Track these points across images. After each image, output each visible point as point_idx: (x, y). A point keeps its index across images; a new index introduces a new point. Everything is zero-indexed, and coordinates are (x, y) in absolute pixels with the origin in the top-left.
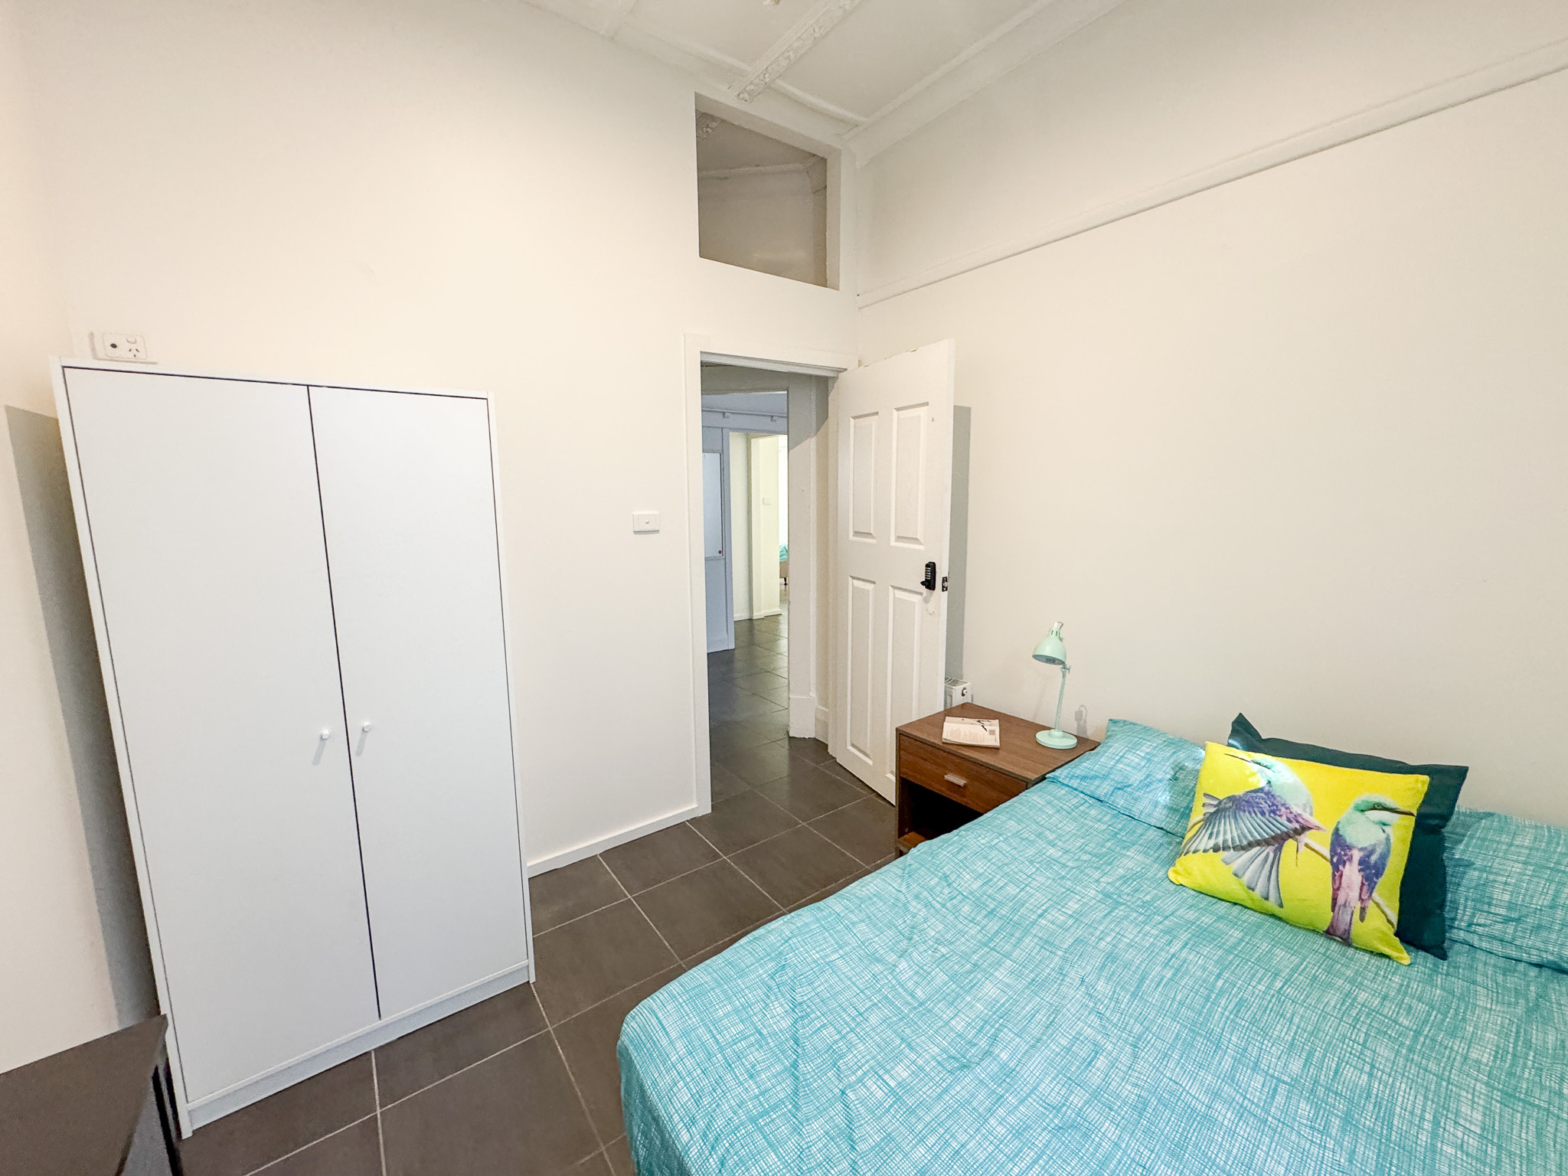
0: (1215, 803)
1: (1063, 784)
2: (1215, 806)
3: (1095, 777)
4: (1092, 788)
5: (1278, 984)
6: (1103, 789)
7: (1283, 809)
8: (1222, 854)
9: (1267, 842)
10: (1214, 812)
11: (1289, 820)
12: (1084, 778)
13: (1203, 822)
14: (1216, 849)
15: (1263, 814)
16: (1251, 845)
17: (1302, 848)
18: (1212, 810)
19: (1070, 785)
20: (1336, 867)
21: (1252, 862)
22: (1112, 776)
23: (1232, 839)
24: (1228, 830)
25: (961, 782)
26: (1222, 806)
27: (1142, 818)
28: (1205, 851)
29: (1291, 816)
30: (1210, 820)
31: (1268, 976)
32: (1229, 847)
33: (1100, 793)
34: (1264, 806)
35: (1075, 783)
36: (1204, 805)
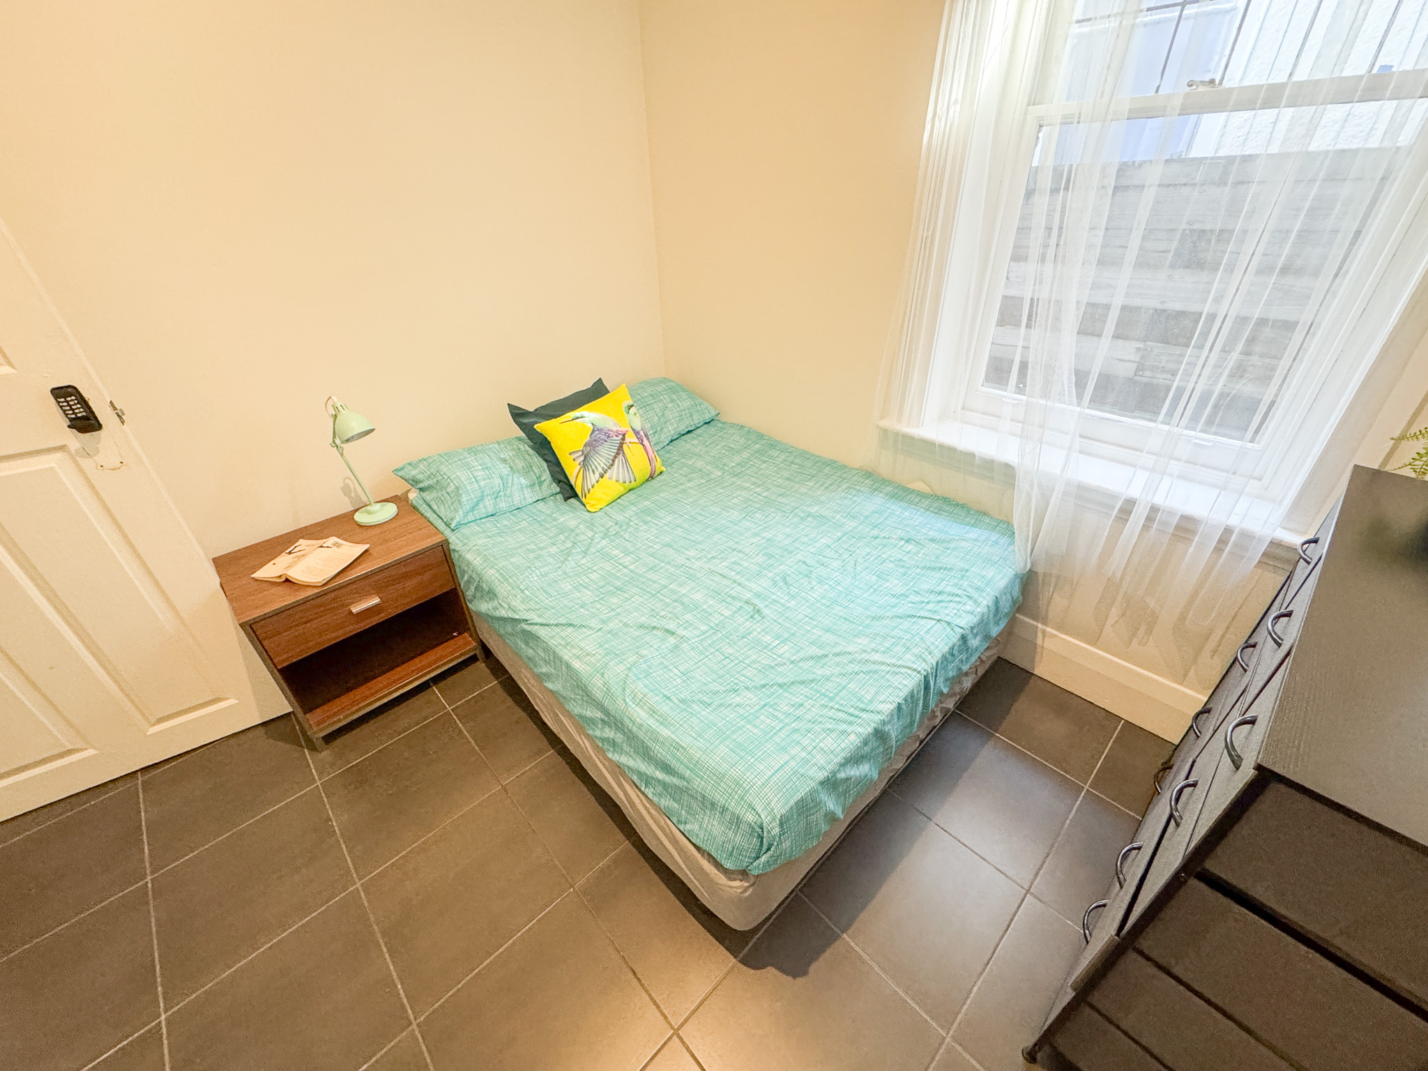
0: (580, 453)
1: (465, 524)
2: (582, 455)
3: (477, 504)
4: (484, 511)
6: (488, 505)
7: (611, 433)
8: (606, 476)
9: (618, 454)
10: (585, 458)
11: (617, 436)
12: (472, 509)
13: (582, 469)
14: (602, 476)
15: (606, 441)
16: (613, 461)
17: (629, 445)
18: (582, 458)
19: (470, 520)
21: (618, 470)
22: (485, 494)
23: (605, 464)
24: (599, 462)
25: (375, 600)
26: (585, 452)
27: (524, 504)
28: (597, 482)
29: (616, 434)
30: (585, 464)
32: (607, 470)
33: (491, 510)
34: (602, 437)
35: (471, 517)
36: (574, 460)
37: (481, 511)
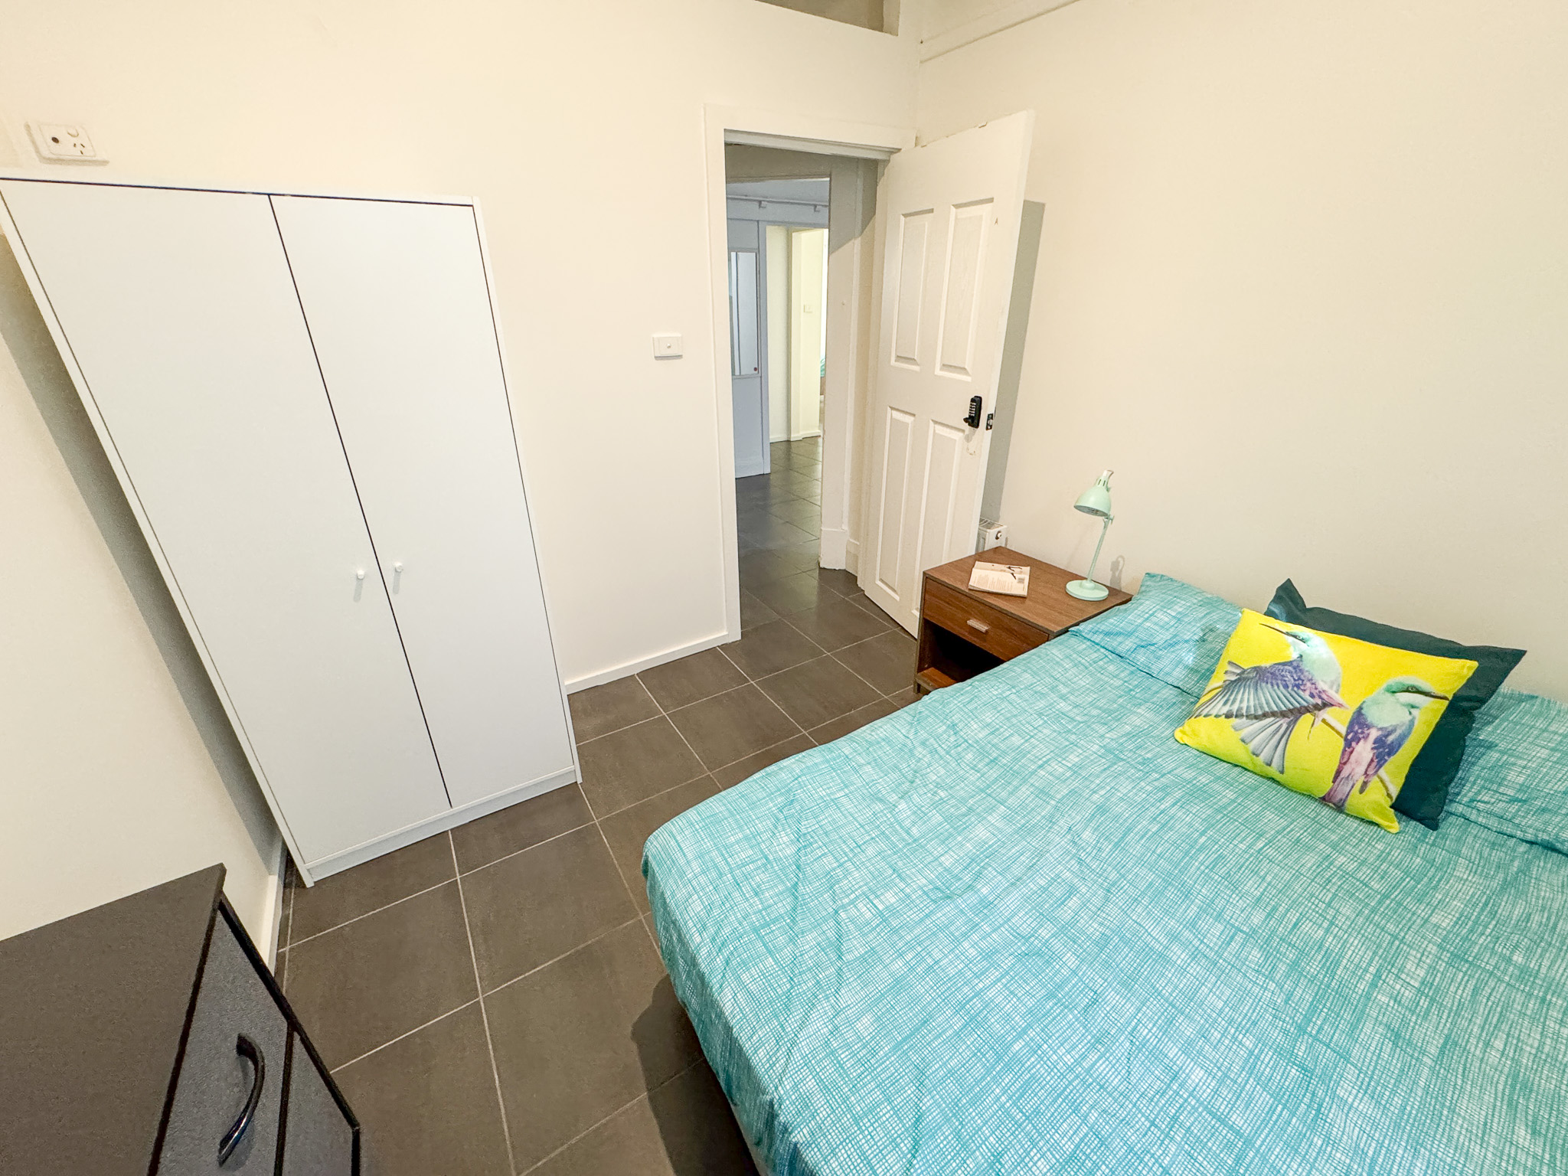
0: (1238, 671)
1: (1085, 638)
2: (1238, 674)
3: (1119, 634)
4: (1115, 644)
5: (1260, 844)
6: (1126, 645)
7: (1309, 684)
8: (1233, 721)
9: (1283, 714)
10: (1235, 681)
11: (1312, 696)
12: (1107, 634)
13: (1221, 689)
14: (1228, 716)
15: (1286, 687)
16: (1265, 715)
17: (1319, 723)
18: (1234, 678)
19: (1092, 639)
20: (1348, 744)
22: (1137, 634)
23: (1248, 707)
24: (1246, 699)
25: (983, 628)
26: (1245, 675)
27: (1161, 676)
28: (1216, 716)
29: (1315, 692)
30: (1229, 687)
31: (1252, 836)
32: (1242, 715)
33: (1121, 649)
34: (1289, 679)
35: (1097, 638)
36: (1226, 672)
37: (1112, 643)
